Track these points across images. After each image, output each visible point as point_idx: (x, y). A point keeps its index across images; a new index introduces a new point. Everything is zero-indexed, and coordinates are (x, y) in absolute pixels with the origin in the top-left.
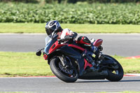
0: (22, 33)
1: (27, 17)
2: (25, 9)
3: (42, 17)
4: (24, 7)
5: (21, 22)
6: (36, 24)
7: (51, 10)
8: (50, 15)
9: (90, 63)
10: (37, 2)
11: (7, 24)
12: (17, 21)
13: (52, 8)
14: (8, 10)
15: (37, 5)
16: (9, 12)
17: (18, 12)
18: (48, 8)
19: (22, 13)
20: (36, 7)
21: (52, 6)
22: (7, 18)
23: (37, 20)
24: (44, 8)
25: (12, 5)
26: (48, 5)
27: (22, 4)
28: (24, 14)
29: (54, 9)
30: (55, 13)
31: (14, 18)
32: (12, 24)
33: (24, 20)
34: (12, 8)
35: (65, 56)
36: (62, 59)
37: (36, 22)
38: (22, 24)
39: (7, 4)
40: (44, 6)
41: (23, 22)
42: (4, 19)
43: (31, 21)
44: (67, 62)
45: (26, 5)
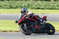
0: (44, 14)
1: (46, 7)
2: (45, 4)
3: (52, 7)
4: (45, 3)
5: (43, 9)
6: (50, 10)
7: (56, 4)
8: (56, 6)
9: (38, 26)
10: (50, 1)
11: (37, 10)
12: (42, 9)
13: (56, 3)
14: (38, 4)
15: (50, 2)
16: (38, 5)
17: (42, 5)
18: (55, 3)
19: (44, 5)
20: (50, 3)
21: (56, 2)
22: (38, 7)
23: (50, 8)
24: (53, 3)
25: (40, 2)
26: (55, 2)
27: (44, 1)
28: (45, 6)
29: (57, 4)
30: (58, 5)
31: (41, 7)
32: (39, 10)
33: (45, 8)
34: (40, 3)
35: (27, 23)
36: (25, 25)
37: (50, 9)
38: (44, 10)
39: (37, 2)
40: (53, 2)
41: (45, 9)
42: (36, 8)
43: (48, 9)
44: (27, 26)
45: (46, 2)
